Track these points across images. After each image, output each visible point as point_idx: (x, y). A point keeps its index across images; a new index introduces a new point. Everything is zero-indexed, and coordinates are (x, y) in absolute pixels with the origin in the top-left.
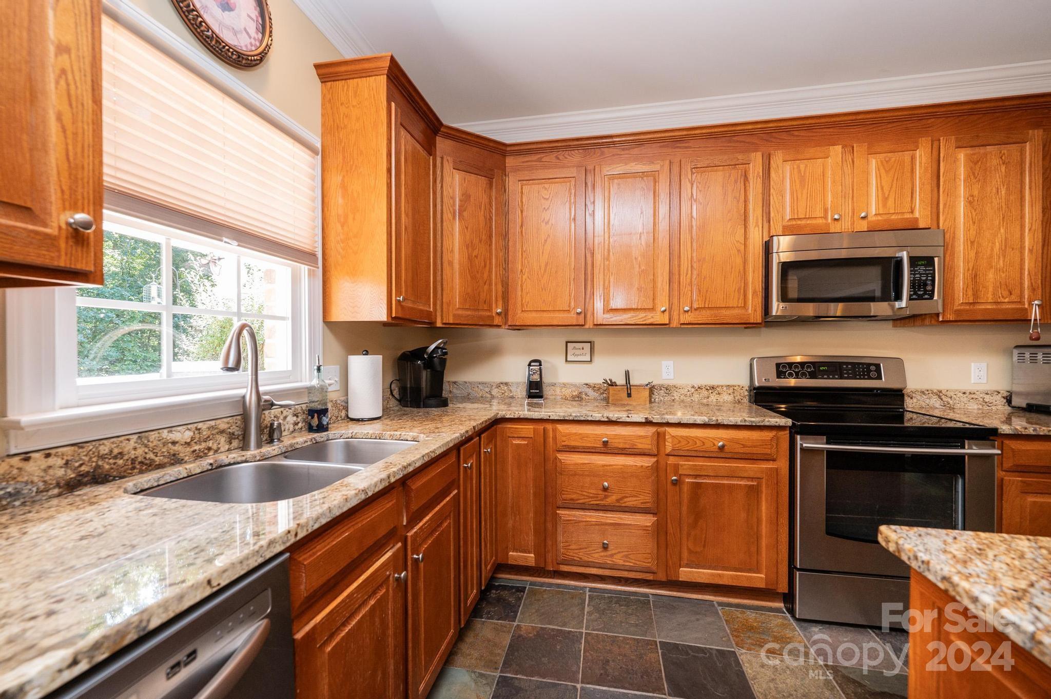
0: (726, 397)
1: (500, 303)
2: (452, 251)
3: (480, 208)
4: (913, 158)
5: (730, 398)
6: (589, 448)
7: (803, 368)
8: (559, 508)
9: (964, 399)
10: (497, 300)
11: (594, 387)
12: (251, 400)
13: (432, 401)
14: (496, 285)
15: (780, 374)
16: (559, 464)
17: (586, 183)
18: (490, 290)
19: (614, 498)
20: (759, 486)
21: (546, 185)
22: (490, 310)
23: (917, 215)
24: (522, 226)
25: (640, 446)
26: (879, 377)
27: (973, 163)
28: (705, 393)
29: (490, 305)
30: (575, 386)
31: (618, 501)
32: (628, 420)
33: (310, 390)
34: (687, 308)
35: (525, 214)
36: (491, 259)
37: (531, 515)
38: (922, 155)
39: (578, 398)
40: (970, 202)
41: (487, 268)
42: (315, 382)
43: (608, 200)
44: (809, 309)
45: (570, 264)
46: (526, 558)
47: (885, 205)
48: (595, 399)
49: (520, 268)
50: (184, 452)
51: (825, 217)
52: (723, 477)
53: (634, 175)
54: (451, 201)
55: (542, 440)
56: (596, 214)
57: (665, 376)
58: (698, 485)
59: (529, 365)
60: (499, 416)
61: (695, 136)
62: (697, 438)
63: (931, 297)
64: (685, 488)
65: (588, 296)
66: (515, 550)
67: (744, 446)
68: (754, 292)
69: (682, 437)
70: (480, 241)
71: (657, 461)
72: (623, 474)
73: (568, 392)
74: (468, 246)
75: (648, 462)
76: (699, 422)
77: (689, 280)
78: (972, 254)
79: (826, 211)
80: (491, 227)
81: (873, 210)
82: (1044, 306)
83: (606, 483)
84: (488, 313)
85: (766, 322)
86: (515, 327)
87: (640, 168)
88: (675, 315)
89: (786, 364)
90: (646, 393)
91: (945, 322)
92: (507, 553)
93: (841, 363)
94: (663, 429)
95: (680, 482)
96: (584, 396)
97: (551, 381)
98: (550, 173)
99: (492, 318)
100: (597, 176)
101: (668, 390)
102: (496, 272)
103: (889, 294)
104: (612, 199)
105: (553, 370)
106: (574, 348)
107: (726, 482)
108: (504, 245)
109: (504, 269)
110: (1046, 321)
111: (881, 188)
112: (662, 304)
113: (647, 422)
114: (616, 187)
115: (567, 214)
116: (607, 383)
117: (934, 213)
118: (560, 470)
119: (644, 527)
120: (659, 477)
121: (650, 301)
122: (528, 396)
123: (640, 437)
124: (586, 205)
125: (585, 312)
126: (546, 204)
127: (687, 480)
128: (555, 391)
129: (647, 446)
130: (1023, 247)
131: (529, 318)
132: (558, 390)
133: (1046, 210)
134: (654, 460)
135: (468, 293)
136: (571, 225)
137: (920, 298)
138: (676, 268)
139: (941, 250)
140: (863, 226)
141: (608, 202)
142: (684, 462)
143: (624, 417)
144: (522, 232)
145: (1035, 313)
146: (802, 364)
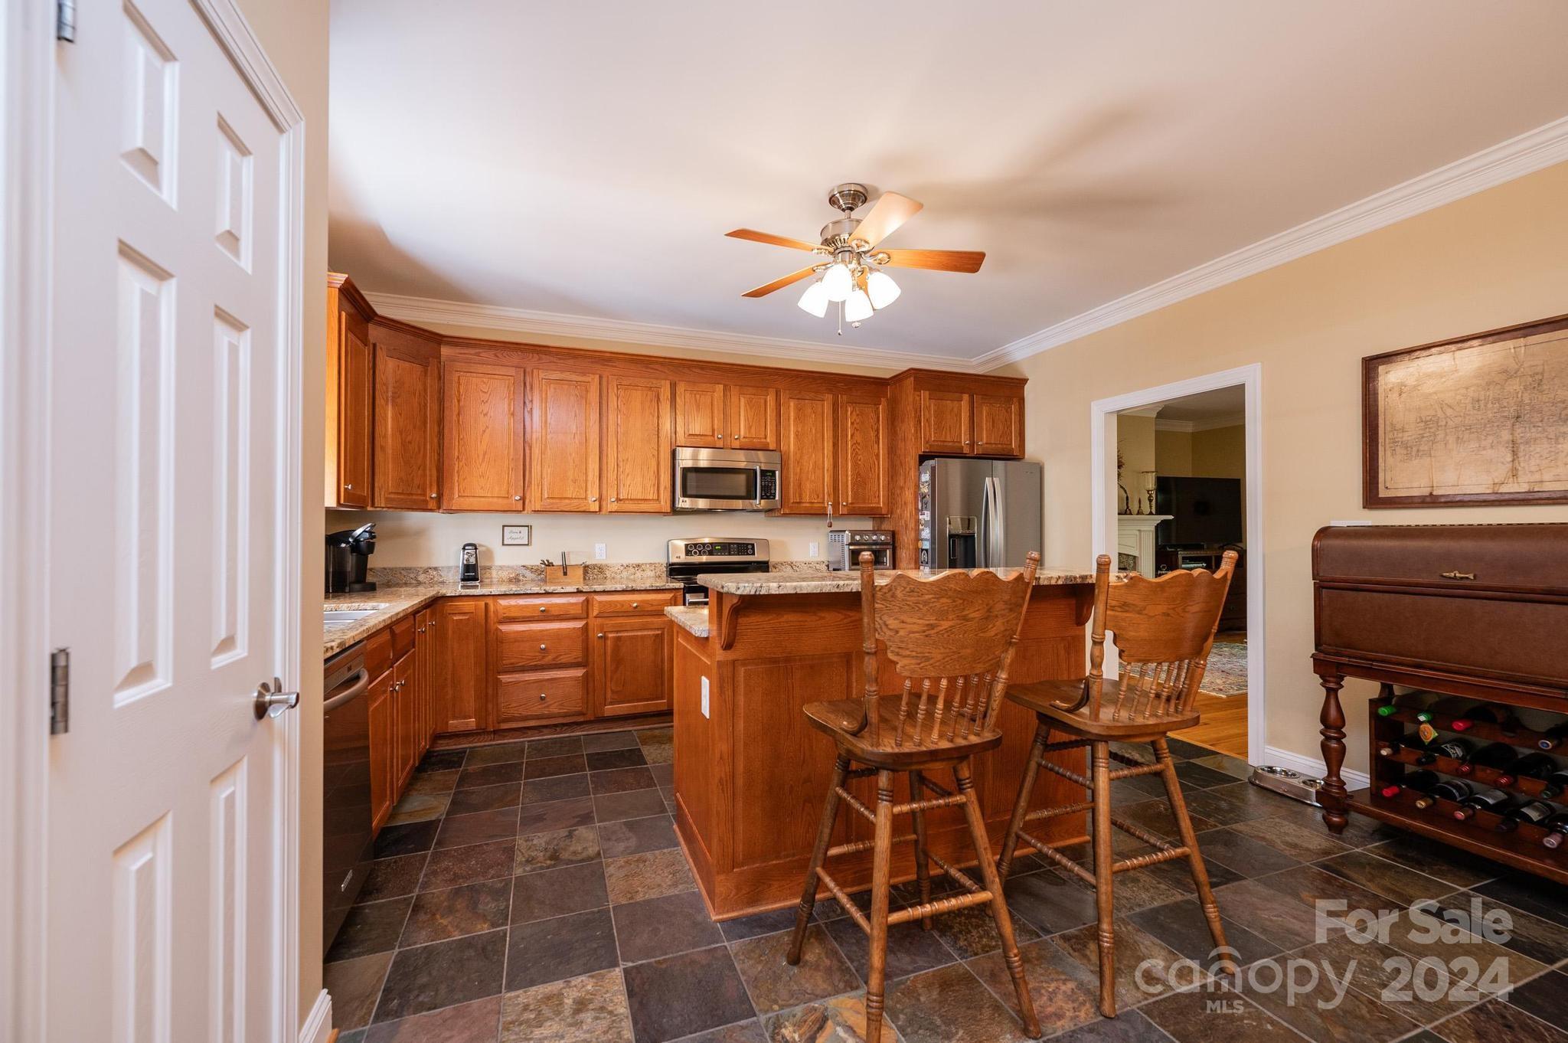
0: (650, 573)
1: (435, 489)
2: (385, 436)
3: (415, 395)
4: (766, 402)
5: (652, 574)
6: (528, 617)
7: (704, 548)
8: (499, 673)
9: (805, 567)
10: (431, 485)
11: (532, 569)
13: (357, 586)
14: (430, 469)
15: (688, 553)
16: (499, 633)
17: (525, 384)
18: (425, 475)
19: (550, 657)
20: (663, 634)
21: (486, 380)
22: (424, 495)
23: (768, 440)
24: (459, 414)
25: (572, 612)
26: (753, 554)
27: (799, 410)
28: (631, 569)
29: (424, 490)
30: (512, 568)
31: (554, 659)
32: (563, 591)
34: (613, 500)
35: (462, 404)
36: (425, 445)
37: (472, 683)
38: (771, 399)
39: (516, 580)
40: (797, 435)
43: (544, 401)
44: (702, 504)
45: (508, 454)
46: (467, 724)
47: (749, 432)
48: (532, 580)
49: (456, 454)
51: (713, 435)
52: (637, 630)
53: (569, 383)
54: (384, 387)
55: (483, 614)
56: (534, 411)
57: (598, 557)
58: (619, 639)
59: (464, 549)
60: (439, 595)
61: (618, 359)
62: (617, 601)
63: (775, 497)
64: (609, 642)
65: (526, 484)
66: (454, 718)
67: (652, 605)
68: (665, 488)
69: (606, 602)
70: (414, 428)
71: (587, 624)
72: (558, 635)
73: (505, 575)
74: (400, 431)
75: (579, 624)
76: (619, 589)
77: (615, 477)
78: (799, 470)
79: (713, 431)
80: (425, 414)
81: (742, 433)
82: (836, 505)
83: (543, 646)
84: (422, 498)
85: (675, 511)
86: (450, 511)
87: (574, 377)
88: (604, 504)
89: (695, 545)
90: (581, 572)
91: (785, 515)
92: (447, 722)
93: (730, 544)
94: (591, 596)
95: (604, 638)
96: (521, 578)
97: (488, 564)
98: (489, 369)
99: (426, 502)
100: (535, 379)
101: (601, 569)
102: (431, 457)
103: (750, 495)
104: (549, 400)
105: (489, 553)
106: (511, 532)
107: (639, 633)
108: (439, 432)
109: (439, 454)
110: (837, 515)
111: (747, 420)
112: (593, 496)
113: (579, 592)
114: (552, 389)
115: (506, 409)
116: (545, 564)
117: (778, 441)
118: (501, 640)
119: (576, 679)
120: (587, 635)
121: (582, 492)
122: (463, 580)
123: (573, 604)
124: (524, 403)
125: (523, 499)
126: (485, 397)
127: (610, 635)
128: (491, 574)
129: (578, 611)
130: (824, 468)
131: (466, 503)
132: (494, 573)
133: (835, 445)
134: (584, 622)
135: (401, 479)
136: (510, 419)
137: (768, 498)
138: (604, 467)
139: (779, 466)
140: (736, 444)
141: (546, 402)
142: (607, 621)
143: (559, 589)
144: (459, 421)
145: (830, 510)
146: (704, 545)
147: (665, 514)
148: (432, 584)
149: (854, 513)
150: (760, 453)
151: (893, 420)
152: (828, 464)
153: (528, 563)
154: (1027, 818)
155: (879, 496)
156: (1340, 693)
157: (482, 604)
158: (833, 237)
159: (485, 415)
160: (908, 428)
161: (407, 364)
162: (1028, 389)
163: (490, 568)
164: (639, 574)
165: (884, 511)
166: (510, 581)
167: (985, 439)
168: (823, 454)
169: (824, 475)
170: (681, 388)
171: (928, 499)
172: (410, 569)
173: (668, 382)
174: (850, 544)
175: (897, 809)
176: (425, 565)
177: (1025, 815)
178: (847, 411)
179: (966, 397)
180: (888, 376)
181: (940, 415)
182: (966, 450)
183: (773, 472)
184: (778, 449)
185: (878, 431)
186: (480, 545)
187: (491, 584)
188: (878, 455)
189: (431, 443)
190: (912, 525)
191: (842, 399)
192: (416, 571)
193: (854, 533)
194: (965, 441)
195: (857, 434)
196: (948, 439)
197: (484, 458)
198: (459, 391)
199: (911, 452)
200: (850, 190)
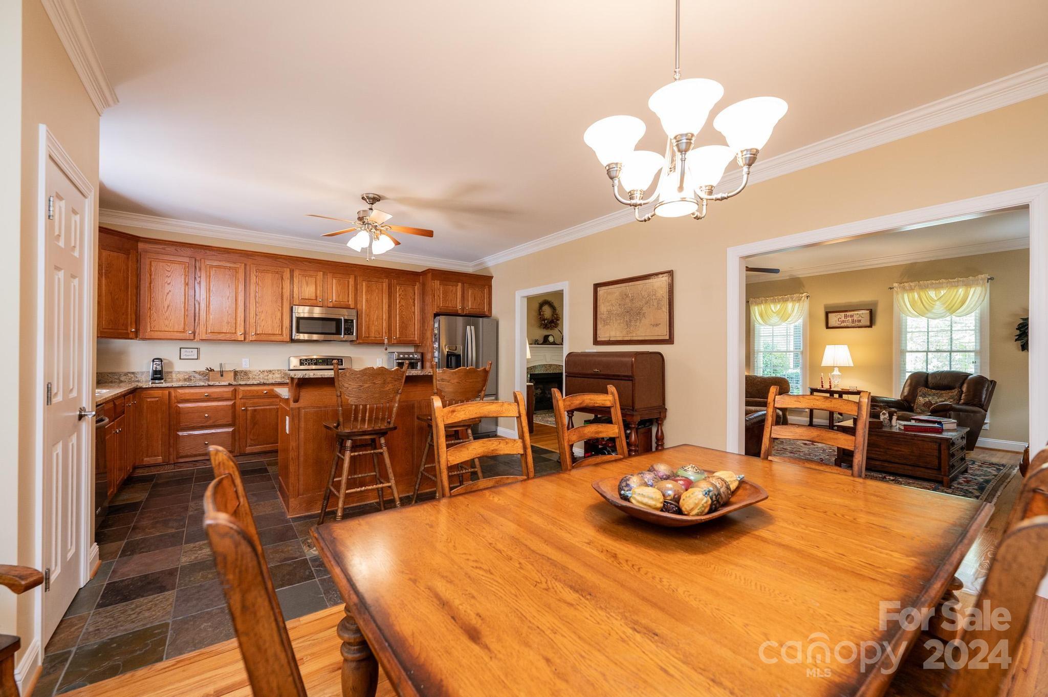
1: (134, 326)
3: (120, 272)
4: (348, 282)
5: (279, 375)
6: (197, 399)
7: (311, 361)
8: (178, 431)
10: (131, 324)
11: (200, 373)
14: (131, 315)
15: (301, 364)
16: (178, 408)
17: (195, 267)
18: (127, 318)
19: (211, 421)
21: (169, 264)
22: (127, 330)
23: (350, 302)
24: (150, 283)
25: (226, 396)
26: (342, 364)
27: (368, 287)
28: (266, 374)
29: (127, 327)
30: (186, 372)
31: (214, 422)
32: (220, 384)
34: (253, 334)
35: (153, 277)
36: (127, 300)
37: (160, 437)
38: (352, 281)
39: (189, 379)
40: (367, 301)
41: (125, 304)
45: (184, 307)
46: (156, 460)
47: (338, 298)
48: (200, 379)
49: (149, 306)
51: (316, 299)
52: (266, 406)
53: (225, 268)
55: (168, 397)
56: (202, 283)
57: (245, 366)
58: (255, 410)
59: (153, 361)
60: (137, 387)
61: (257, 255)
62: (255, 390)
63: (353, 334)
64: (249, 413)
65: (196, 324)
66: (147, 456)
68: (286, 328)
69: (247, 390)
70: (120, 291)
71: (235, 402)
72: (216, 409)
73: (181, 376)
74: (111, 293)
75: (230, 403)
76: (256, 383)
77: (254, 321)
78: (368, 320)
79: (316, 297)
80: (127, 283)
81: (334, 299)
82: (389, 339)
83: (206, 415)
84: (125, 331)
85: (292, 341)
86: (144, 339)
87: (228, 265)
88: (247, 336)
89: (306, 360)
90: (232, 374)
91: (359, 343)
92: (143, 460)
93: (327, 359)
94: (237, 388)
95: (246, 410)
96: (192, 378)
97: (170, 370)
98: (172, 258)
99: (128, 334)
100: (202, 264)
101: (246, 373)
102: (131, 308)
103: (338, 332)
104: (211, 277)
105: (170, 364)
106: (186, 351)
107: (268, 407)
108: (137, 293)
109: (137, 306)
110: (391, 344)
111: (337, 291)
112: (240, 331)
113: (230, 385)
114: (214, 272)
115: (183, 282)
116: (208, 370)
117: (356, 303)
118: (179, 412)
119: (228, 433)
120: (235, 409)
121: (234, 329)
122: (152, 379)
123: (227, 392)
124: (195, 278)
125: (194, 333)
126: (169, 274)
127: (249, 408)
128: (172, 376)
129: (229, 395)
130: (383, 319)
131: (156, 335)
132: (174, 376)
133: (389, 306)
134: (233, 402)
135: (111, 320)
136: (185, 287)
137: (349, 334)
138: (248, 315)
139: (356, 317)
140: (331, 305)
141: (209, 278)
142: (247, 401)
143: (217, 384)
144: (150, 287)
145: (386, 341)
146: (311, 359)
147: (287, 342)
148: (130, 382)
149: (401, 343)
150: (345, 310)
151: (423, 294)
152: (385, 316)
153: (198, 370)
154: (426, 466)
155: (415, 334)
156: (573, 417)
157: (167, 392)
158: (363, 217)
159: (168, 284)
160: (429, 299)
161: (115, 254)
162: (493, 281)
163: (171, 372)
164: (270, 376)
165: (417, 342)
166: (185, 380)
167: (470, 306)
168: (382, 311)
169: (383, 323)
170: (296, 273)
171: (437, 336)
172: (115, 373)
173: (288, 270)
174: (398, 359)
175: (352, 454)
176: (126, 371)
177: (425, 465)
178: (396, 288)
179: (460, 284)
180: (420, 270)
181: (445, 293)
182: (460, 312)
183: (352, 321)
184: (355, 308)
185: (414, 299)
186: (164, 359)
187: (172, 382)
188: (414, 312)
189: (131, 299)
190: (430, 350)
191: (394, 282)
192: (119, 374)
193: (399, 353)
194: (459, 307)
195: (402, 301)
196: (450, 305)
197: (167, 310)
198: (151, 270)
199: (431, 310)
200: (371, 196)
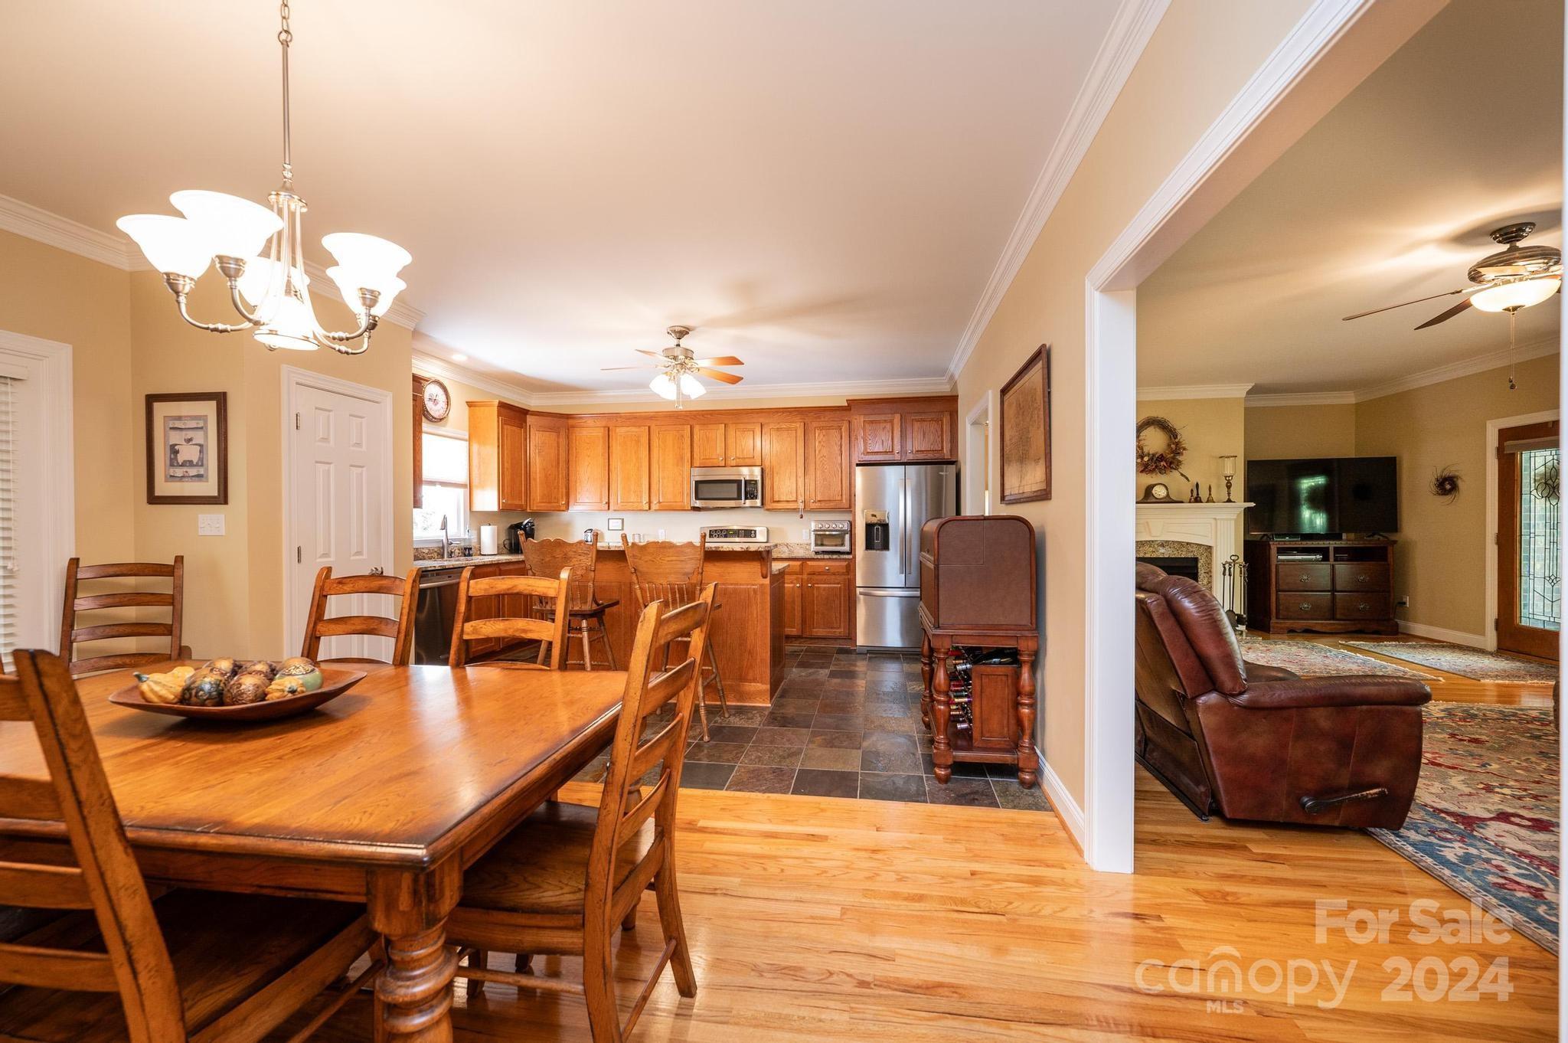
1: (565, 499)
3: (553, 450)
4: (754, 433)
7: (721, 532)
9: (798, 548)
10: (562, 497)
12: (445, 541)
14: (561, 489)
17: (609, 436)
18: (558, 492)
23: (755, 459)
26: (755, 537)
27: (777, 435)
33: (465, 539)
36: (559, 476)
38: (757, 430)
40: (776, 453)
41: (557, 480)
42: (467, 537)
45: (600, 477)
47: (743, 453)
50: (426, 556)
51: (717, 458)
59: (585, 532)
61: (659, 415)
68: (687, 494)
70: (553, 467)
77: (658, 488)
78: (777, 478)
79: (717, 455)
80: (558, 458)
81: (737, 455)
82: (806, 502)
84: (559, 505)
88: (652, 505)
91: (767, 510)
93: (738, 530)
102: (562, 480)
103: (737, 497)
105: (602, 535)
106: (613, 522)
108: (567, 467)
109: (567, 480)
110: (808, 509)
112: (645, 500)
117: (762, 458)
121: (639, 498)
124: (609, 447)
125: (608, 503)
130: (797, 475)
133: (806, 458)
135: (545, 494)
137: (752, 499)
138: (651, 482)
139: (760, 477)
140: (733, 463)
145: (801, 506)
149: (823, 508)
150: (747, 469)
152: (800, 472)
155: (842, 495)
161: (548, 433)
165: (846, 506)
167: (916, 447)
168: (796, 465)
169: (797, 481)
170: (697, 430)
173: (689, 427)
174: (815, 531)
178: (815, 433)
179: (897, 416)
181: (873, 433)
182: (898, 458)
183: (756, 481)
184: (761, 464)
185: (840, 446)
188: (841, 464)
191: (812, 424)
194: (897, 451)
195: (823, 449)
196: (881, 450)
197: (588, 482)
199: (854, 459)
200: (677, 329)
